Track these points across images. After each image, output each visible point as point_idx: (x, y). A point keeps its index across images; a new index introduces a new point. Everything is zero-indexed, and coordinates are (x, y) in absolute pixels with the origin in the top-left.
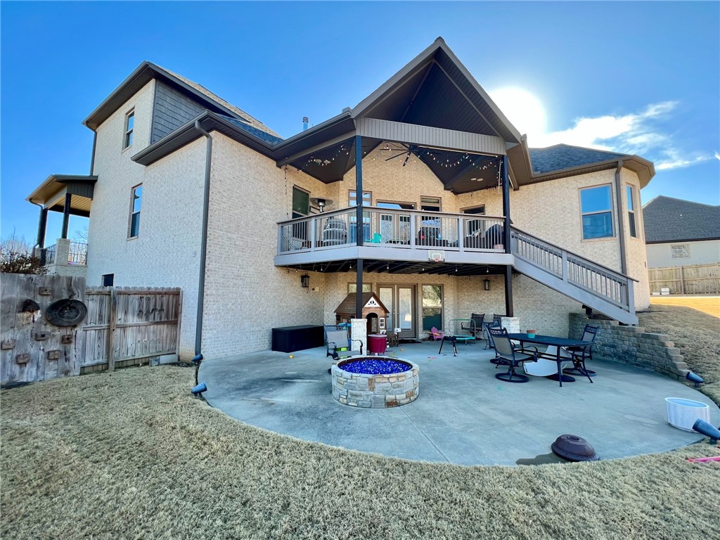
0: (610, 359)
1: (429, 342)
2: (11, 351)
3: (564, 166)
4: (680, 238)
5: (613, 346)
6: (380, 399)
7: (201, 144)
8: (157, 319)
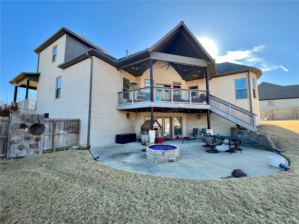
0: (247, 144)
1: (177, 139)
2: (16, 144)
3: (229, 71)
4: (271, 98)
5: (248, 140)
6: (167, 159)
7: (88, 61)
8: (71, 131)
